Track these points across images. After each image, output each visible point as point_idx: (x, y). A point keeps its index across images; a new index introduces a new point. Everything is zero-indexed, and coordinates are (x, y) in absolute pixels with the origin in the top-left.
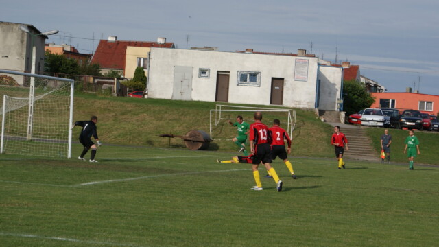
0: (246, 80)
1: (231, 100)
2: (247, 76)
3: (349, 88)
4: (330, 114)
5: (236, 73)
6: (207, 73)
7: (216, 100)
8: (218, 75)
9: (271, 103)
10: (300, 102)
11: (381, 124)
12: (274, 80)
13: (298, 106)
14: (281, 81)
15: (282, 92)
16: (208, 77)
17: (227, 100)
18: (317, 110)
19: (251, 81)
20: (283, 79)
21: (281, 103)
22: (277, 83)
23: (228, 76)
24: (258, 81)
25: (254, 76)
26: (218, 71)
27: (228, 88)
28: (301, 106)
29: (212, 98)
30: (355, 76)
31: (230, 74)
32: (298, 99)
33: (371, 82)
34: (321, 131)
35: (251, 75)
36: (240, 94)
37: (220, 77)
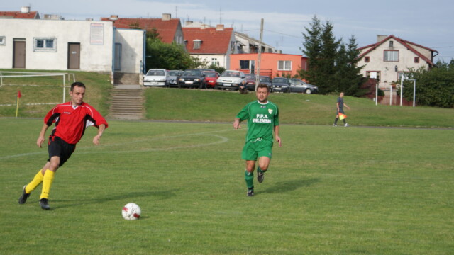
0: (42, 46)
1: (28, 67)
2: (43, 42)
3: (166, 50)
4: (130, 77)
5: (32, 40)
6: (3, 40)
7: (14, 66)
8: (14, 43)
9: (68, 67)
10: (97, 66)
11: (163, 84)
12: (71, 46)
13: (95, 70)
14: (78, 46)
15: (79, 56)
16: (4, 45)
17: (25, 67)
18: (112, 73)
19: (48, 46)
20: (79, 44)
21: (79, 68)
22: (74, 47)
23: (25, 42)
24: (54, 46)
25: (50, 43)
26: (14, 39)
27: (25, 55)
28: (98, 70)
29: (9, 65)
30: (229, 38)
31: (27, 41)
32: (95, 63)
33: (256, 44)
34: (98, 93)
35: (47, 41)
36: (37, 61)
37: (16, 44)
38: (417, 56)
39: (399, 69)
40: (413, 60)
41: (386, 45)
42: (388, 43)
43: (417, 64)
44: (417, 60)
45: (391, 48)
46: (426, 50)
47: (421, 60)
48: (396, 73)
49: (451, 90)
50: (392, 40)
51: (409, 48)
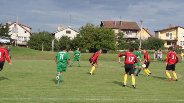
38: (25, 30)
39: (18, 36)
40: (24, 32)
41: (13, 26)
42: (14, 25)
43: (26, 34)
44: (25, 32)
45: (15, 27)
46: (28, 28)
47: (27, 32)
48: (17, 37)
49: (48, 45)
50: (15, 23)
51: (22, 27)
